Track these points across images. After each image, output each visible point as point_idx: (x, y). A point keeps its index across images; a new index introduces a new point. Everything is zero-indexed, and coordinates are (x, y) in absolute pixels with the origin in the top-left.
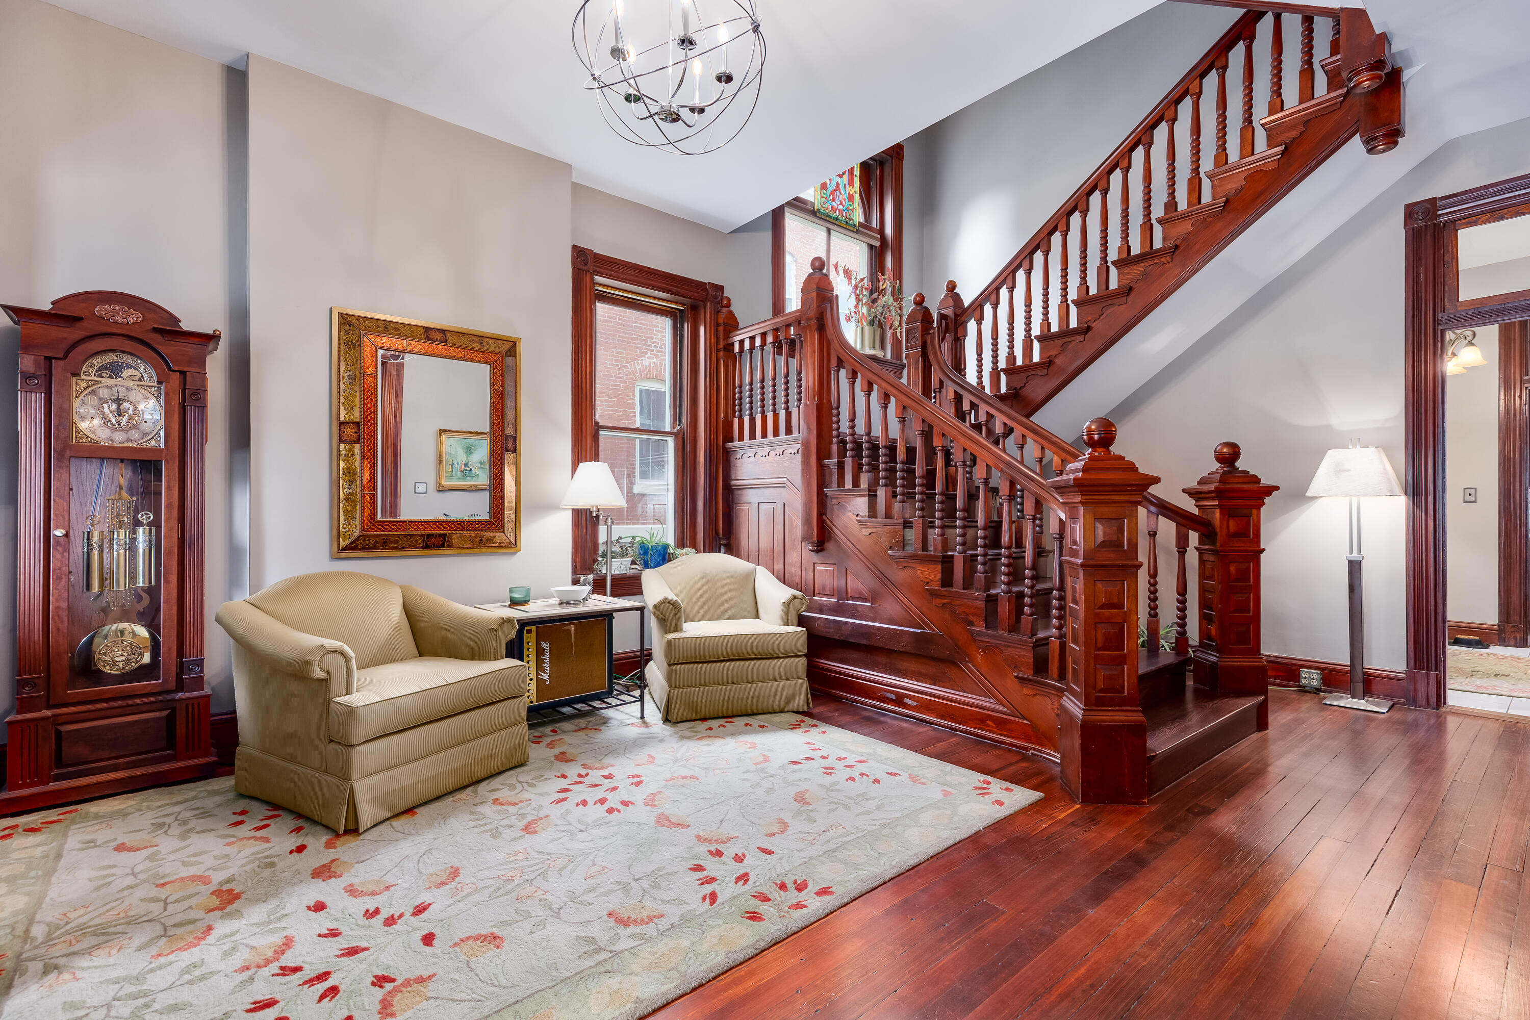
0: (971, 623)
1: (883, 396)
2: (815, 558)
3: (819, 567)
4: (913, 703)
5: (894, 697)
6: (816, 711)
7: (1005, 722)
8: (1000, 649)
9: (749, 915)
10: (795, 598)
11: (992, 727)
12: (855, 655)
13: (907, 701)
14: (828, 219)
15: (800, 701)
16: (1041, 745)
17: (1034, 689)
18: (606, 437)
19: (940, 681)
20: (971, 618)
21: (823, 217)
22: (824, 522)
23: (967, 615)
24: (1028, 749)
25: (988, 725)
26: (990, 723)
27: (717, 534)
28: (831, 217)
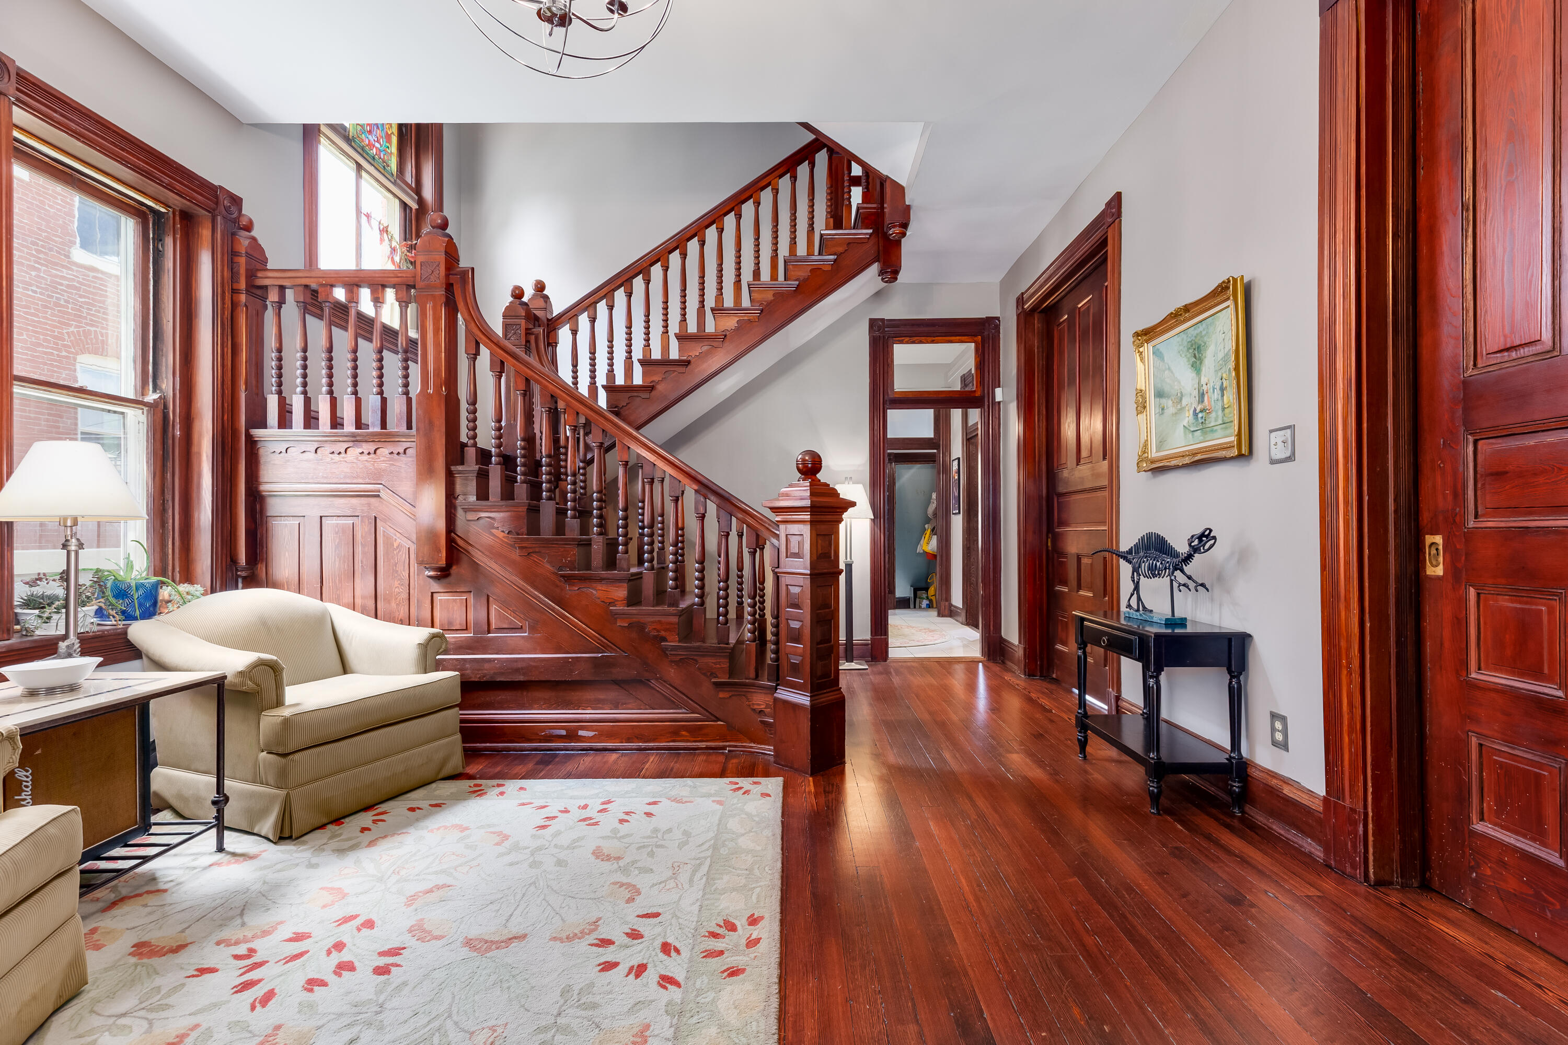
0: (664, 639)
1: (549, 398)
2: (435, 586)
3: (438, 598)
4: (591, 734)
5: (564, 732)
6: (472, 769)
7: (700, 728)
8: (692, 659)
9: (726, 974)
10: (434, 637)
11: (686, 736)
12: (502, 696)
13: (581, 733)
14: (365, 155)
15: (456, 761)
16: (736, 741)
17: (729, 691)
18: (25, 399)
19: (623, 704)
20: (663, 633)
21: (359, 150)
22: (453, 541)
23: (658, 631)
24: (724, 748)
25: (683, 736)
26: (684, 733)
27: (234, 560)
28: (368, 154)
